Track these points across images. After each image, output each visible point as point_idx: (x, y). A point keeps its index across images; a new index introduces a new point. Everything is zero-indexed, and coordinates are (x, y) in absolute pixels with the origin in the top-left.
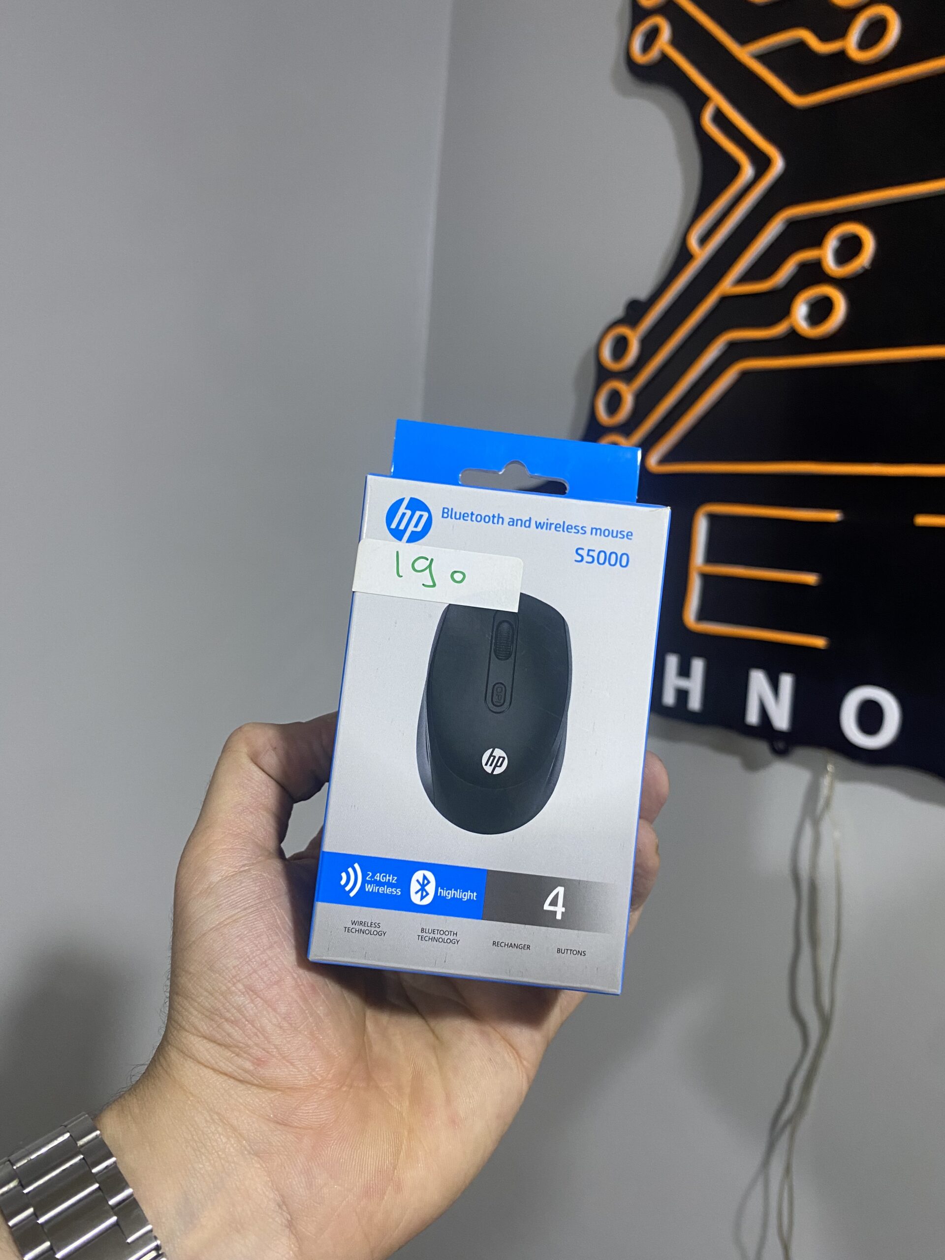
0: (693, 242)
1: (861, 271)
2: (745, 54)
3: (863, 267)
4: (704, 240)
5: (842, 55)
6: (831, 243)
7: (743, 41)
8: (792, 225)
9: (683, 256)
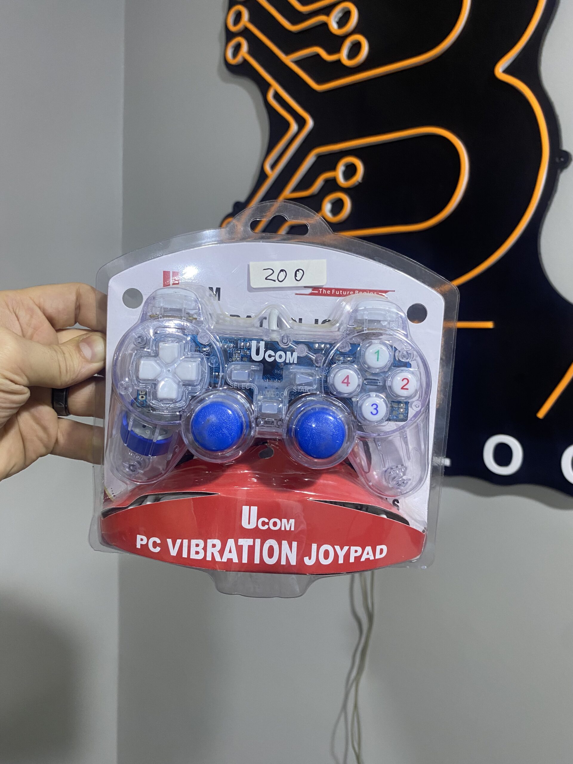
0: (267, 168)
1: (357, 184)
2: (288, 60)
3: (358, 182)
4: (273, 167)
5: (339, 62)
6: (341, 168)
7: (287, 53)
8: (320, 157)
9: (262, 176)
